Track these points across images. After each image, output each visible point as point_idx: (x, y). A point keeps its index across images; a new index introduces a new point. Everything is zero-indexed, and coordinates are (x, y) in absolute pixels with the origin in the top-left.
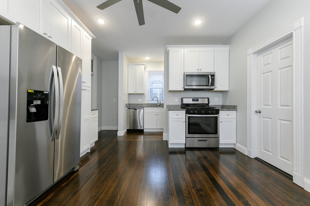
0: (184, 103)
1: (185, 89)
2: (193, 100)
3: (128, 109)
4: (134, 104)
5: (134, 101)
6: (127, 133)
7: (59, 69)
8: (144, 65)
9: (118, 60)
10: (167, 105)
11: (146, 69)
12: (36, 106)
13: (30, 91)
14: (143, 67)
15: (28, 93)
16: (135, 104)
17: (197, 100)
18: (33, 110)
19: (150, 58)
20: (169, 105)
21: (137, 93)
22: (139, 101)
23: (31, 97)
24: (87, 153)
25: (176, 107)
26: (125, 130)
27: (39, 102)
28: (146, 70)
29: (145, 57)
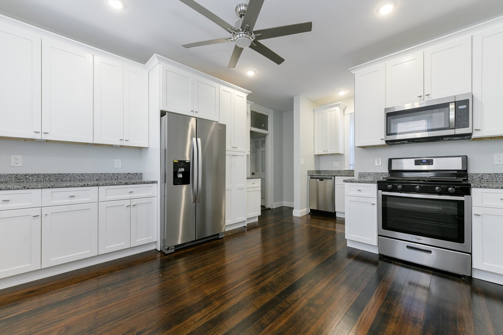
0: (393, 169)
1: (387, 141)
2: (418, 163)
3: (311, 178)
4: (326, 171)
5: (325, 166)
6: (311, 215)
7: (199, 140)
8: (338, 105)
9: (292, 109)
10: (359, 173)
11: (345, 110)
12: (182, 173)
13: (175, 161)
14: (337, 108)
16: (328, 171)
17: (429, 162)
18: (180, 176)
19: (347, 91)
20: (363, 173)
21: (327, 153)
22: (335, 166)
23: (177, 165)
24: (244, 226)
25: (379, 176)
26: (305, 210)
27: (183, 170)
28: (346, 113)
29: (338, 93)
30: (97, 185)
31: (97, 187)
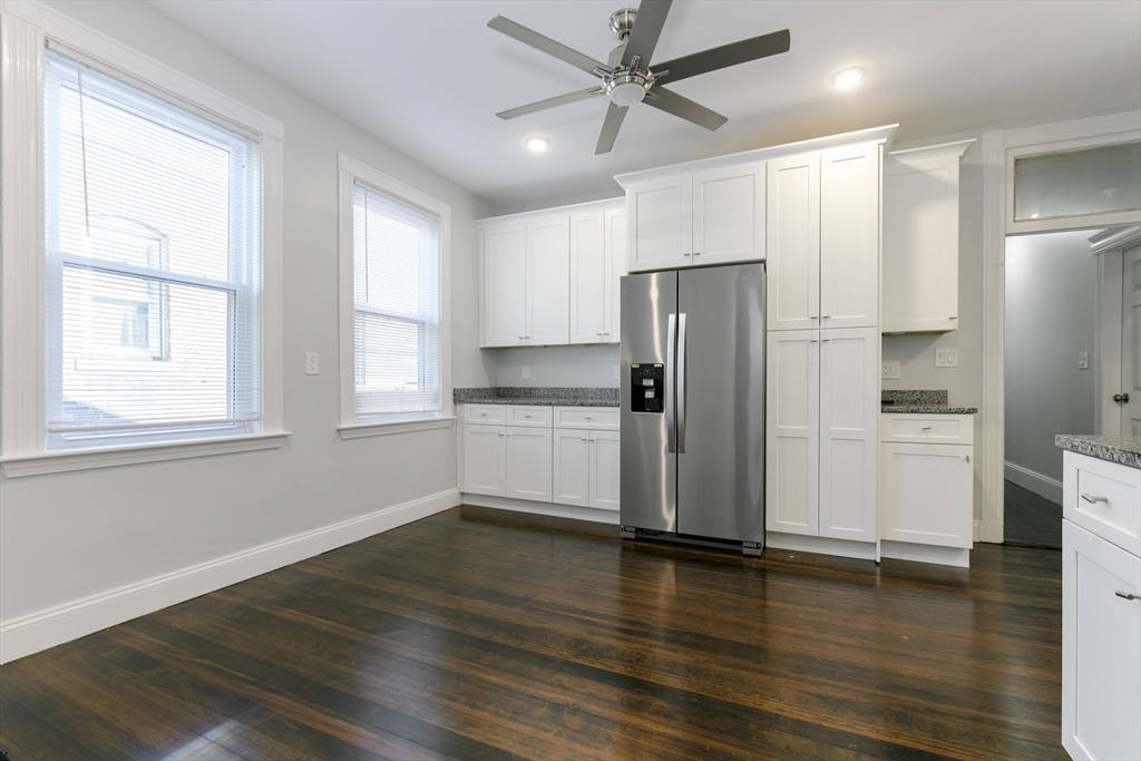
7: (682, 317)
15: (632, 369)
18: (651, 394)
23: (637, 374)
27: (651, 382)
30: (550, 404)
31: (550, 407)
